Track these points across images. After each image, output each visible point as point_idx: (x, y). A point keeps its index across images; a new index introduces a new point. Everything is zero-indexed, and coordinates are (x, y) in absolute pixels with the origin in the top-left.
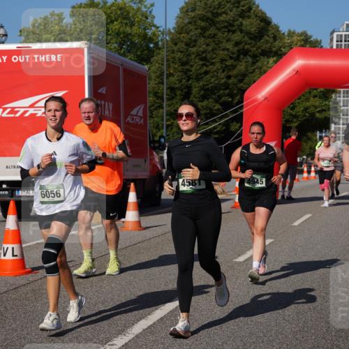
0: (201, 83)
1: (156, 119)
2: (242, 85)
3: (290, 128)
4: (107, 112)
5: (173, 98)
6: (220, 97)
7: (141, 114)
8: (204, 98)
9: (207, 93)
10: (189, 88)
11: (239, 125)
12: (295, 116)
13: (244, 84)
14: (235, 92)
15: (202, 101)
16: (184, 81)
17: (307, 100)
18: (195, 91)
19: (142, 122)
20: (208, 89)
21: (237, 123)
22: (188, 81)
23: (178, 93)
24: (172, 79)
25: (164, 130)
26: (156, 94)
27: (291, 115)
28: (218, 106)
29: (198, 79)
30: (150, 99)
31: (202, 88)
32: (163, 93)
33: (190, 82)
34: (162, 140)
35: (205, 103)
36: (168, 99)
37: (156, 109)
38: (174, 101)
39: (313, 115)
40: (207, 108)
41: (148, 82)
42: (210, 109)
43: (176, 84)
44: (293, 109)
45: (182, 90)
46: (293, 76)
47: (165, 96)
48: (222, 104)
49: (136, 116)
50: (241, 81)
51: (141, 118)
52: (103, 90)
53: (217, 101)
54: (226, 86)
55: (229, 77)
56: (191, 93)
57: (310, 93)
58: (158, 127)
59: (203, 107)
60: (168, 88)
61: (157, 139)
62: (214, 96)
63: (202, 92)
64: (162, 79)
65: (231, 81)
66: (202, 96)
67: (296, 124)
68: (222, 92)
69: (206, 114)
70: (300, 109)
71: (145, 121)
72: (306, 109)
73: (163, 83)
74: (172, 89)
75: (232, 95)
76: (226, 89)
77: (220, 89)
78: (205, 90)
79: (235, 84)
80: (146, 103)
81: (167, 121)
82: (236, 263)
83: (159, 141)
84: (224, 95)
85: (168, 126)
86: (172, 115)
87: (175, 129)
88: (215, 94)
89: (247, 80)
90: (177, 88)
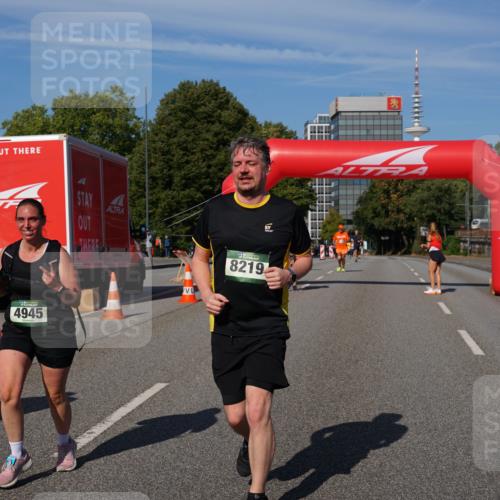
0: (183, 172)
1: (139, 208)
2: (221, 174)
4: (87, 203)
5: (155, 188)
6: (201, 186)
7: (121, 204)
8: (185, 186)
9: (188, 182)
10: (171, 177)
14: (216, 181)
15: (184, 190)
16: (165, 171)
17: (285, 187)
18: (176, 180)
19: (122, 212)
20: (189, 179)
22: (170, 170)
23: (160, 182)
24: (153, 168)
25: (147, 219)
26: (137, 183)
28: (199, 195)
29: (180, 167)
30: (132, 188)
31: (183, 178)
32: (145, 183)
33: (172, 171)
34: (143, 229)
35: (187, 192)
36: (150, 189)
37: (138, 198)
38: (156, 190)
40: (189, 196)
41: (128, 172)
42: (192, 197)
43: (157, 174)
45: (164, 180)
47: (147, 185)
48: (203, 193)
49: (117, 205)
50: (221, 170)
51: (121, 208)
52: (83, 181)
53: (198, 190)
54: (207, 175)
55: (209, 167)
56: (173, 182)
57: (287, 181)
58: (141, 216)
59: (184, 195)
60: (150, 178)
61: (138, 228)
62: (195, 185)
63: (184, 181)
64: (144, 169)
65: (211, 171)
66: (183, 184)
68: (203, 180)
69: (187, 202)
71: (126, 212)
73: (144, 173)
74: (153, 179)
75: (212, 184)
76: (205, 178)
77: (200, 179)
78: (185, 179)
79: (216, 173)
80: (124, 191)
81: (150, 209)
83: (140, 230)
84: (205, 184)
85: (150, 215)
86: (154, 204)
87: (157, 218)
88: (196, 183)
89: (226, 169)
90: (159, 178)
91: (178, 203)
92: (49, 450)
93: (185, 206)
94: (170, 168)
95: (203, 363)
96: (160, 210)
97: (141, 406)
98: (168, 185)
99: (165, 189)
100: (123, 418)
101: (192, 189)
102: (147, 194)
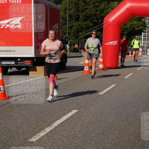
0: (84, 13)
1: (63, 30)
2: (102, 14)
3: (124, 34)
6: (92, 20)
7: (57, 28)
8: (85, 20)
10: (79, 15)
11: (101, 33)
12: (126, 29)
13: (104, 14)
14: (99, 17)
15: (84, 22)
16: (76, 12)
17: (132, 21)
18: (81, 17)
19: (58, 31)
20: (87, 16)
21: (100, 32)
22: (78, 12)
23: (73, 18)
24: (70, 11)
25: (67, 35)
26: (63, 18)
27: (124, 28)
28: (91, 24)
29: (82, 12)
30: (61, 20)
31: (84, 16)
32: (67, 18)
33: (79, 13)
34: (67, 40)
35: (86, 23)
36: (69, 21)
37: (63, 25)
39: (134, 28)
40: (86, 25)
41: (60, 13)
42: (88, 25)
43: (73, 14)
44: (125, 25)
45: (75, 17)
46: (126, 11)
47: (68, 19)
48: (93, 23)
49: (55, 29)
50: (102, 13)
51: (57, 29)
53: (91, 22)
55: (96, 11)
56: (79, 18)
57: (133, 18)
58: (64, 33)
59: (84, 24)
60: (69, 16)
62: (90, 20)
63: (84, 18)
64: (66, 11)
65: (97, 13)
66: (84, 19)
67: (127, 33)
68: (93, 17)
69: (86, 28)
70: (128, 26)
71: (59, 31)
72: (131, 26)
74: (70, 16)
75: (98, 19)
76: (96, 16)
77: (93, 16)
78: (85, 17)
79: (100, 14)
81: (69, 30)
82: (100, 95)
83: (65, 40)
84: (94, 19)
85: (69, 33)
86: (71, 28)
87: (72, 34)
88: (90, 19)
89: (105, 12)
90: (73, 16)
91: (82, 28)
92: (27, 138)
94: (78, 11)
95: (94, 101)
96: (73, 31)
97: (67, 120)
98: (77, 19)
99: (75, 21)
100: (59, 125)
101: (88, 21)
102: (67, 23)
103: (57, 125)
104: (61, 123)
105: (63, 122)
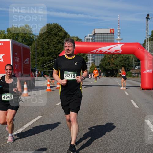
0: (47, 51)
1: (34, 62)
2: (59, 52)
4: (17, 60)
5: (39, 56)
6: (53, 56)
7: (28, 61)
8: (48, 56)
9: (49, 54)
10: (44, 53)
14: (57, 54)
15: (47, 57)
18: (45, 54)
19: (28, 63)
20: (49, 53)
23: (40, 54)
24: (38, 50)
25: (36, 66)
26: (33, 54)
28: (52, 58)
29: (46, 50)
30: (31, 56)
31: (47, 53)
32: (35, 55)
34: (35, 69)
35: (48, 57)
36: (37, 56)
37: (33, 59)
38: (39, 57)
40: (49, 59)
41: (30, 51)
48: (53, 58)
50: (59, 51)
52: (16, 54)
53: (52, 57)
54: (55, 52)
55: (55, 50)
58: (34, 65)
61: (33, 68)
63: (48, 54)
64: (35, 50)
68: (53, 54)
73: (35, 51)
74: (38, 53)
75: (56, 55)
76: (55, 53)
79: (57, 52)
80: (29, 57)
81: (37, 62)
82: (57, 105)
84: (54, 55)
85: (37, 64)
87: (39, 65)
88: (51, 55)
90: (40, 53)
91: (46, 61)
92: (5, 136)
93: (48, 61)
94: (43, 50)
96: (40, 63)
97: (33, 123)
99: (42, 56)
100: (28, 126)
101: (50, 57)
102: (36, 58)
103: (27, 127)
104: (30, 125)
105: (31, 124)
